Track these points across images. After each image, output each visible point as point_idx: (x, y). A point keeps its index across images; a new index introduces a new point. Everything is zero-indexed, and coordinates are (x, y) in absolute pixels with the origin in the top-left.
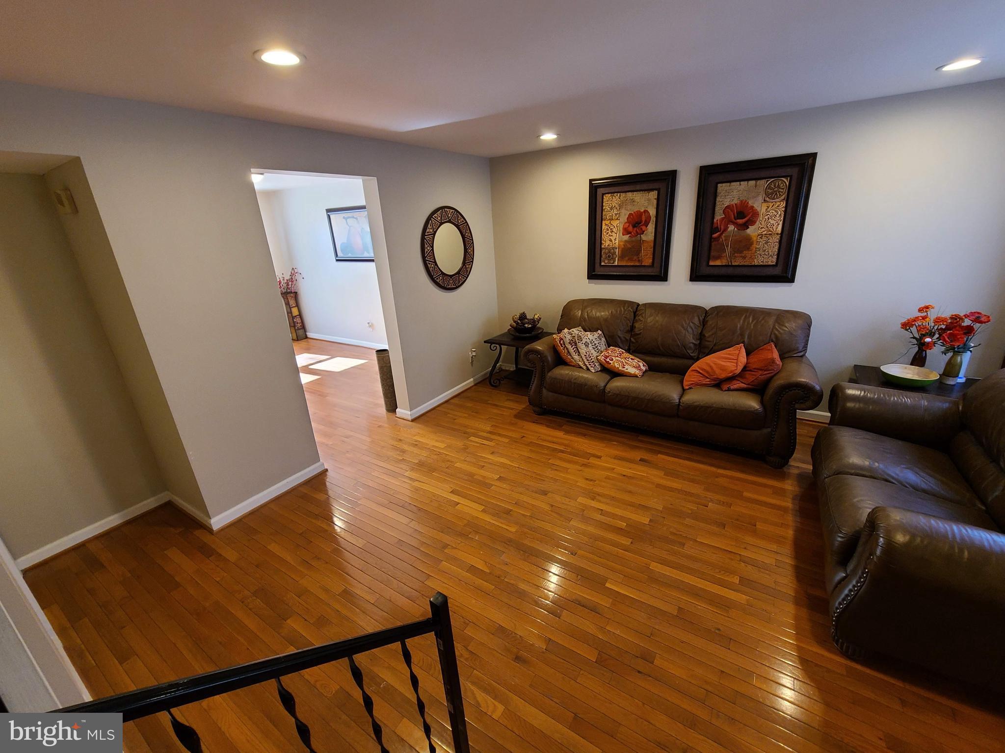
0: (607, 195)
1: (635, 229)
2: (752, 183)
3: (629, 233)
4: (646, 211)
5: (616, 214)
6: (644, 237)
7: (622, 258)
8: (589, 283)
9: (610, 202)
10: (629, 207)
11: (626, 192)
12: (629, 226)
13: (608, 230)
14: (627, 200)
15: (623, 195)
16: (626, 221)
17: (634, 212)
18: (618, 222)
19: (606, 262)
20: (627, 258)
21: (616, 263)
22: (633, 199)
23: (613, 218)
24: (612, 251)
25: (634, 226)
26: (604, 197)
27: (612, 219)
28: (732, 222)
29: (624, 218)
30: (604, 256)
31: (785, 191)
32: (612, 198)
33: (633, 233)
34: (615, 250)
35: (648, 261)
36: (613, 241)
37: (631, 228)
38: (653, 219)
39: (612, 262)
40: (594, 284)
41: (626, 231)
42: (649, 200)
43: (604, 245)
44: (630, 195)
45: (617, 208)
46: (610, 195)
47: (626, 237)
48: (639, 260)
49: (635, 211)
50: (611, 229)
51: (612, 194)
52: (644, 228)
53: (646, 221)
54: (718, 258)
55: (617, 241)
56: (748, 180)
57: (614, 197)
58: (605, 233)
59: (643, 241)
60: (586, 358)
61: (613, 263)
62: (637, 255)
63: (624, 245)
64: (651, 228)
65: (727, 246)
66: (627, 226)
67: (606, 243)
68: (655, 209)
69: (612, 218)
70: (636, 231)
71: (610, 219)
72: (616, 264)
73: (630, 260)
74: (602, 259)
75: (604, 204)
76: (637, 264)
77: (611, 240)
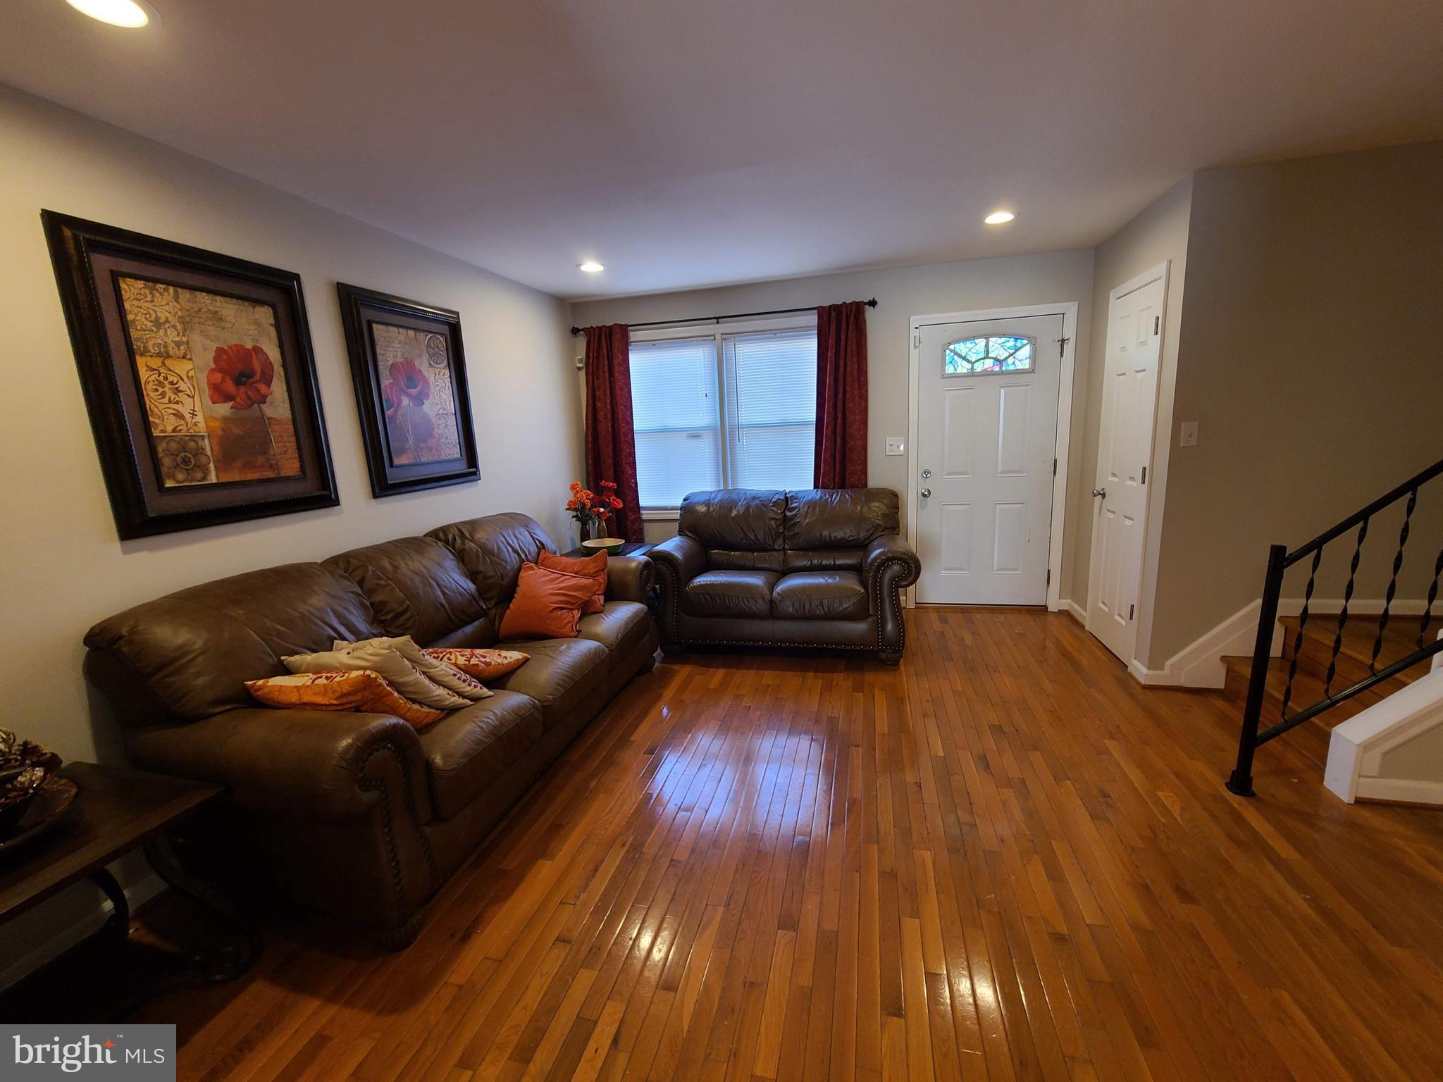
0: (132, 281)
1: (242, 390)
2: (411, 333)
3: (227, 398)
4: (257, 350)
5: (178, 344)
6: (268, 411)
7: (226, 459)
8: (125, 552)
9: (148, 305)
10: (212, 331)
11: (193, 289)
12: (223, 379)
13: (160, 384)
14: (200, 310)
15: (185, 295)
16: (213, 366)
17: (229, 347)
18: (188, 365)
19: (180, 476)
20: (239, 463)
21: (213, 479)
22: (216, 312)
23: (171, 353)
24: (192, 444)
25: (238, 382)
26: (123, 285)
27: (169, 356)
28: (404, 392)
29: (205, 358)
30: (167, 462)
31: (444, 354)
32: (153, 296)
33: (238, 400)
34: (200, 443)
35: (291, 467)
36: (188, 416)
37: (230, 387)
38: (279, 370)
39: (199, 475)
40: (146, 553)
41: (219, 394)
42: (259, 324)
43: (161, 428)
44: (204, 298)
45: (174, 327)
46: (140, 284)
47: (224, 409)
48: (271, 466)
49: (230, 344)
50: (172, 383)
51: (150, 284)
52: (263, 388)
53: (263, 373)
54: (402, 451)
55: (200, 418)
56: (407, 328)
57: (158, 295)
58: (153, 394)
59: (269, 419)
60: (459, 679)
61: (204, 479)
62: (265, 453)
63: (223, 430)
64: (278, 389)
65: (408, 431)
66: (220, 380)
67: (164, 423)
68: (278, 349)
69: (167, 353)
70: (246, 393)
71: (159, 355)
72: (214, 481)
73: (249, 465)
74: (164, 470)
75: (127, 306)
76: (269, 474)
77: (179, 415)
